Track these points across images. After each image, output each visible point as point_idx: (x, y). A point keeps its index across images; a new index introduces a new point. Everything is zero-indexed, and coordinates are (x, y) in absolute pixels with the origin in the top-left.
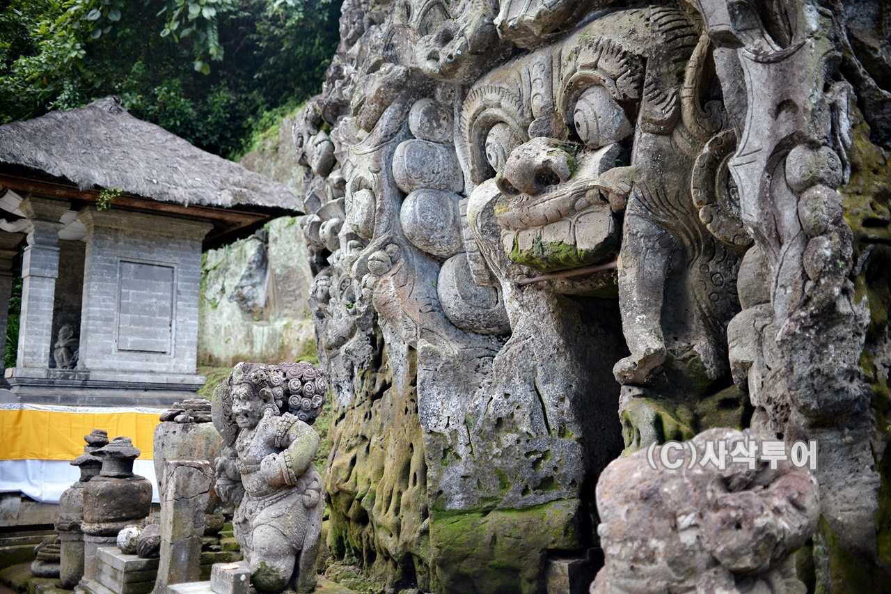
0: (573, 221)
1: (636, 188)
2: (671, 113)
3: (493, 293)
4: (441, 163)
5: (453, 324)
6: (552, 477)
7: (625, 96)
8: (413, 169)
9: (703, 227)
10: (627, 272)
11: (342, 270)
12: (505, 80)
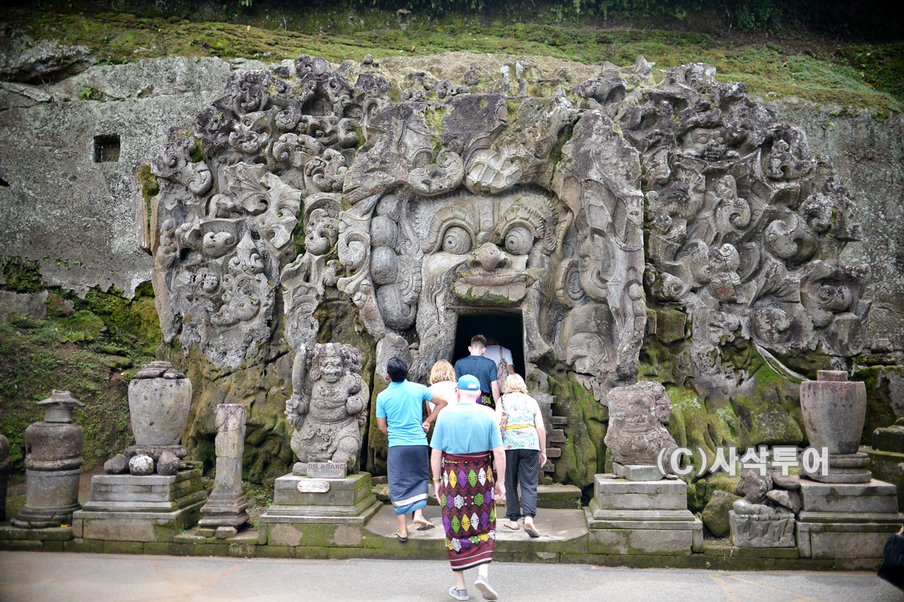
0: (510, 287)
1: (541, 278)
2: (553, 248)
7: (537, 236)
10: (530, 314)
11: (241, 273)
12: (464, 206)
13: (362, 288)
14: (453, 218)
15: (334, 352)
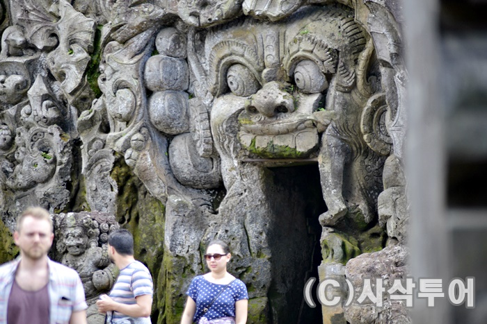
0: (295, 135)
1: (333, 122)
2: (352, 83)
3: (210, 162)
4: (179, 72)
5: (180, 183)
6: (251, 283)
7: (328, 71)
8: (166, 79)
9: (365, 143)
10: (327, 166)
11: (33, 125)
12: (245, 38)
13: (133, 143)
14: (231, 54)
15: (74, 222)
